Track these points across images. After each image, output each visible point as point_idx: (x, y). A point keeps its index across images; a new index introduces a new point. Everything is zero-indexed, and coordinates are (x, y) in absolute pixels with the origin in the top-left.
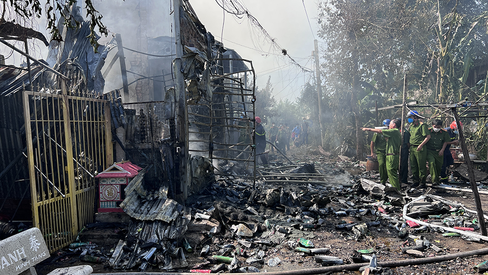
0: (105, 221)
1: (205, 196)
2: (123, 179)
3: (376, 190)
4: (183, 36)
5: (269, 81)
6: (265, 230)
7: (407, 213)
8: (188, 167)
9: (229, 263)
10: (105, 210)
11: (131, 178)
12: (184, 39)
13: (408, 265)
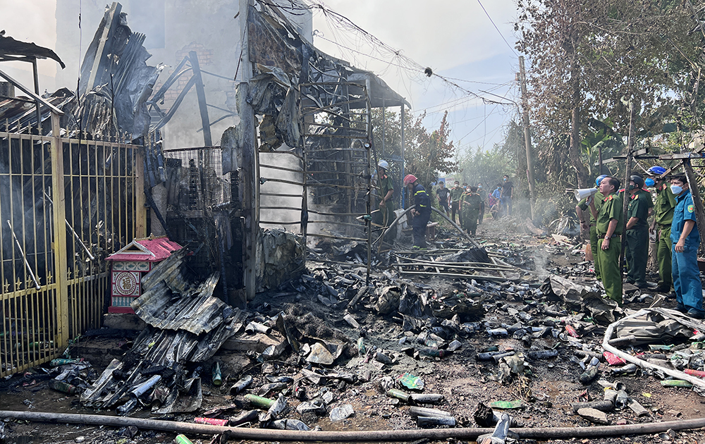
0: (116, 327)
1: (287, 294)
2: (144, 263)
3: (572, 294)
4: (253, 49)
5: (444, 119)
6: (356, 355)
7: (611, 339)
8: (258, 248)
9: (266, 408)
10: (117, 310)
11: (157, 262)
12: (254, 54)
13: (571, 438)
